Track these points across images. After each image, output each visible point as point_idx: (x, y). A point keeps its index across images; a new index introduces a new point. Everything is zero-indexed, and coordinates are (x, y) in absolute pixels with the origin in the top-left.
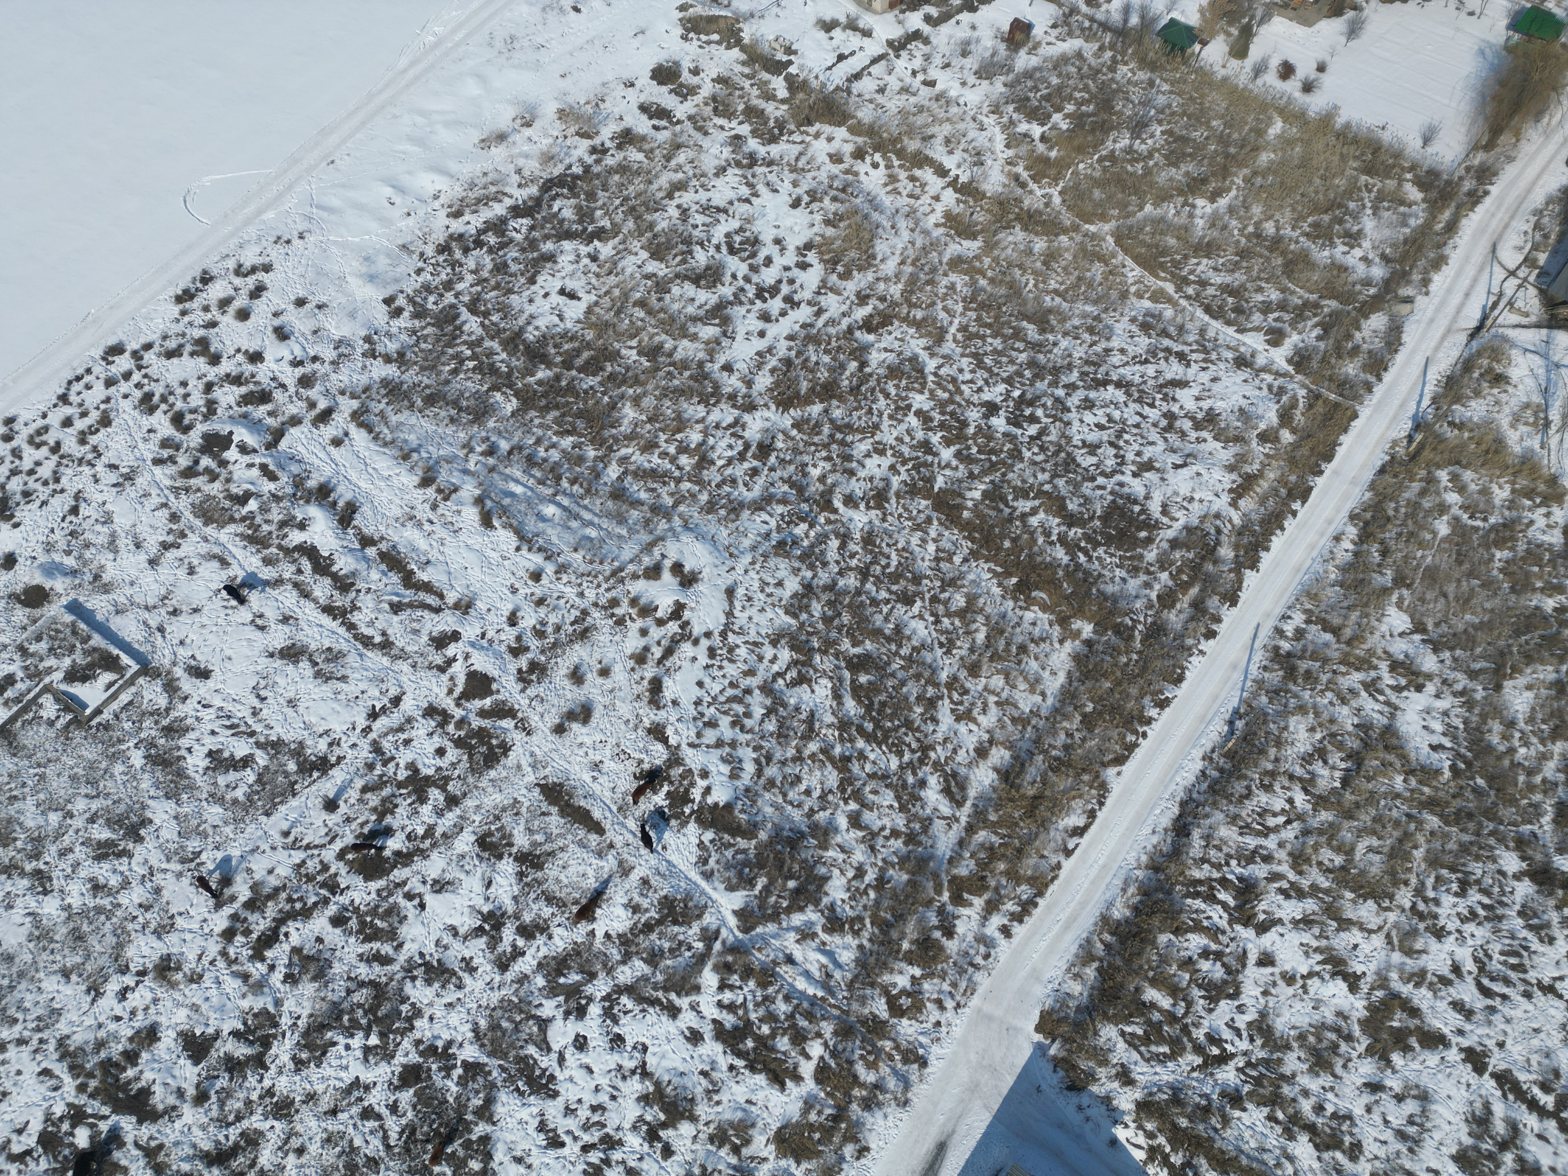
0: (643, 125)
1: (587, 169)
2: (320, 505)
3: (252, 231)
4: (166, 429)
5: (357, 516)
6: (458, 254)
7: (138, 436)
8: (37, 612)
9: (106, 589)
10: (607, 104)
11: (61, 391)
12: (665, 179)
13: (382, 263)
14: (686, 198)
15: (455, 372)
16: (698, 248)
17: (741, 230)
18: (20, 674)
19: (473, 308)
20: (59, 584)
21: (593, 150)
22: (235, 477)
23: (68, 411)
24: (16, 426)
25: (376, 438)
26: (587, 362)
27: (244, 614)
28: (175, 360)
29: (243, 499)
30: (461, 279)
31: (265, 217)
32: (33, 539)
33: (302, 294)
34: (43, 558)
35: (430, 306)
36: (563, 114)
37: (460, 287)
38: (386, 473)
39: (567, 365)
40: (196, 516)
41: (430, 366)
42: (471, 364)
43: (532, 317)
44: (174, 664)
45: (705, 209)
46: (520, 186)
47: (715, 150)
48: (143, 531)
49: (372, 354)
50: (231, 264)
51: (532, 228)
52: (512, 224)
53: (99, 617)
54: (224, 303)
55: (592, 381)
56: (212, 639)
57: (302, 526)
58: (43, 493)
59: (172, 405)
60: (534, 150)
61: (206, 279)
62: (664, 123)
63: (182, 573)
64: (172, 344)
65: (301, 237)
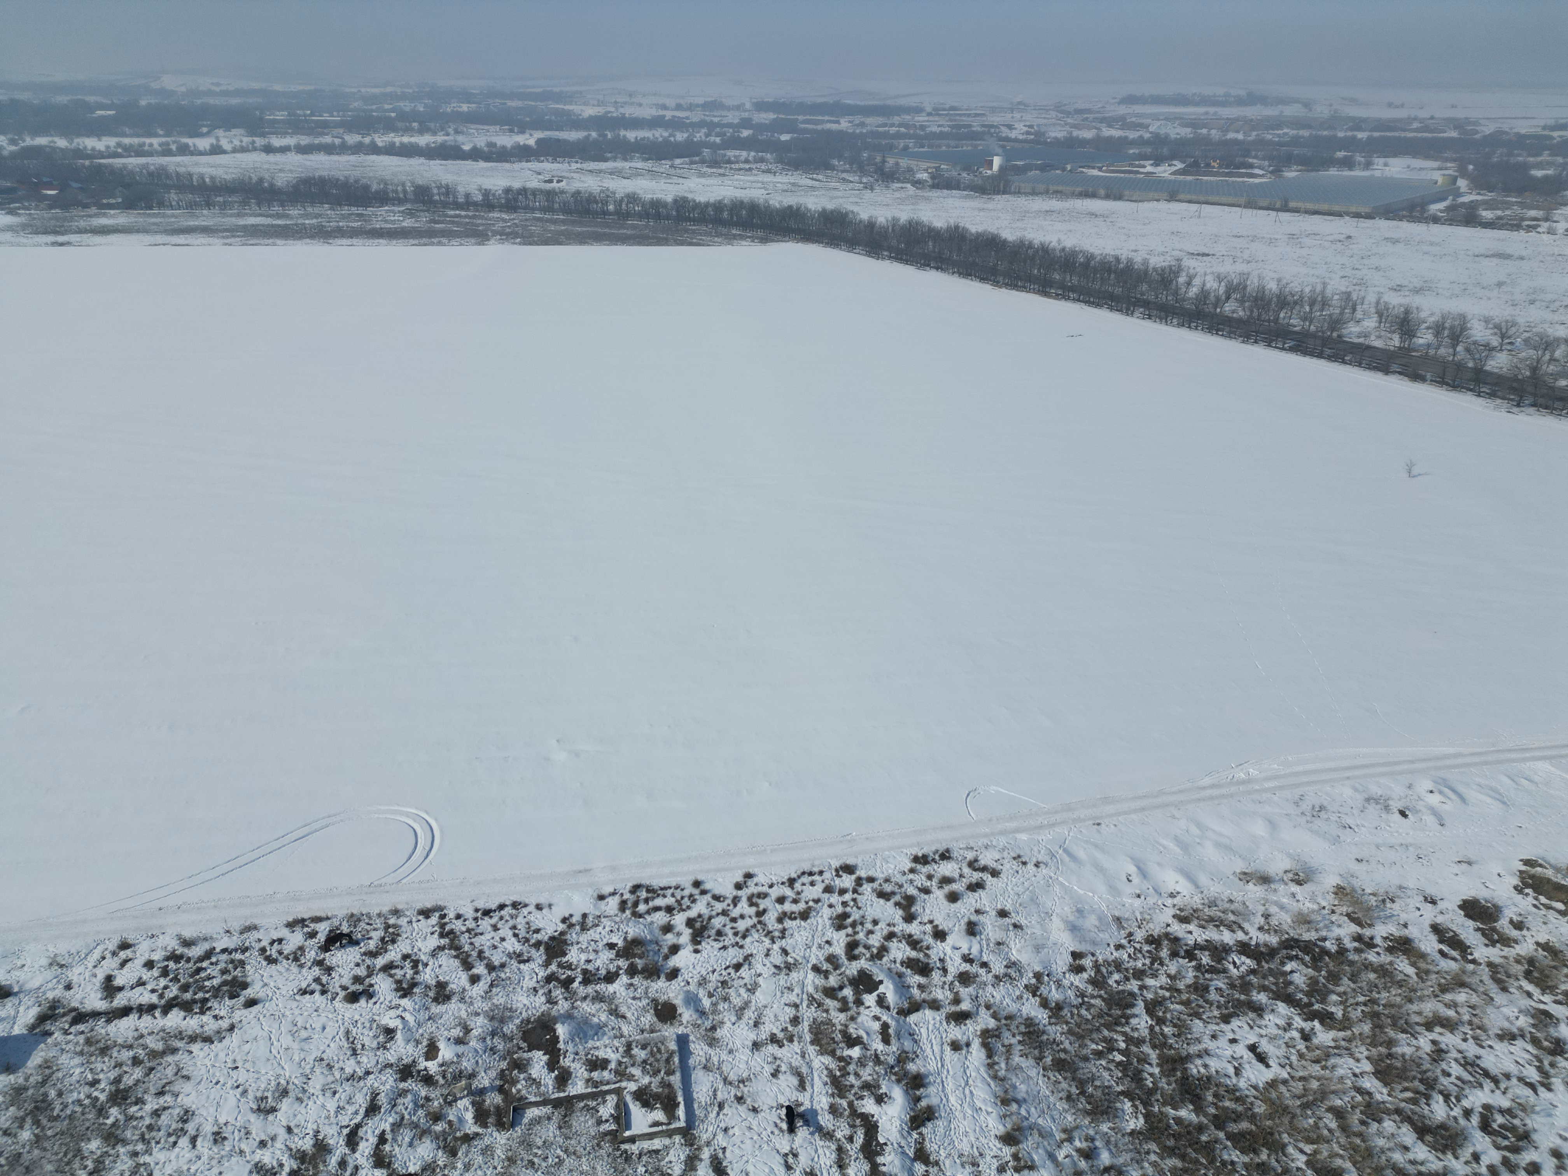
0: (1429, 944)
1: (1342, 951)
2: (906, 1092)
3: (1002, 841)
4: (839, 949)
5: (929, 1125)
6: (1164, 953)
7: (818, 940)
8: (659, 1025)
9: (712, 1042)
10: (1396, 906)
11: (794, 875)
12: (1429, 1007)
13: (1091, 921)
14: (1449, 1040)
15: (1099, 1054)
16: (1441, 1098)
17: (1508, 1112)
18: (613, 1065)
19: (1151, 1008)
20: (687, 1015)
21: (1358, 938)
22: (859, 1020)
23: (788, 892)
24: (750, 883)
25: (990, 1066)
26: (1242, 1134)
27: (784, 1143)
28: (882, 901)
29: (852, 1042)
30: (1155, 976)
31: (1019, 836)
32: (698, 968)
33: (1008, 907)
34: (692, 988)
35: (1111, 982)
36: (1339, 891)
37: (1150, 982)
38: (979, 1104)
39: (1219, 1122)
40: (810, 1031)
41: (1079, 1034)
42: (1119, 1058)
43: (1207, 1052)
44: (708, 1144)
45: (1469, 1064)
46: (1261, 929)
47: (1510, 1011)
48: (769, 1015)
49: (1033, 990)
50: (970, 856)
51: (1253, 972)
52: (1234, 957)
53: (691, 1062)
54: (946, 881)
55: (1235, 1155)
56: (748, 1146)
57: (880, 1100)
58: (730, 939)
59: (856, 933)
60: (1295, 906)
61: (945, 856)
62: (1454, 954)
63: (768, 1069)
64: (888, 888)
65: (1037, 865)
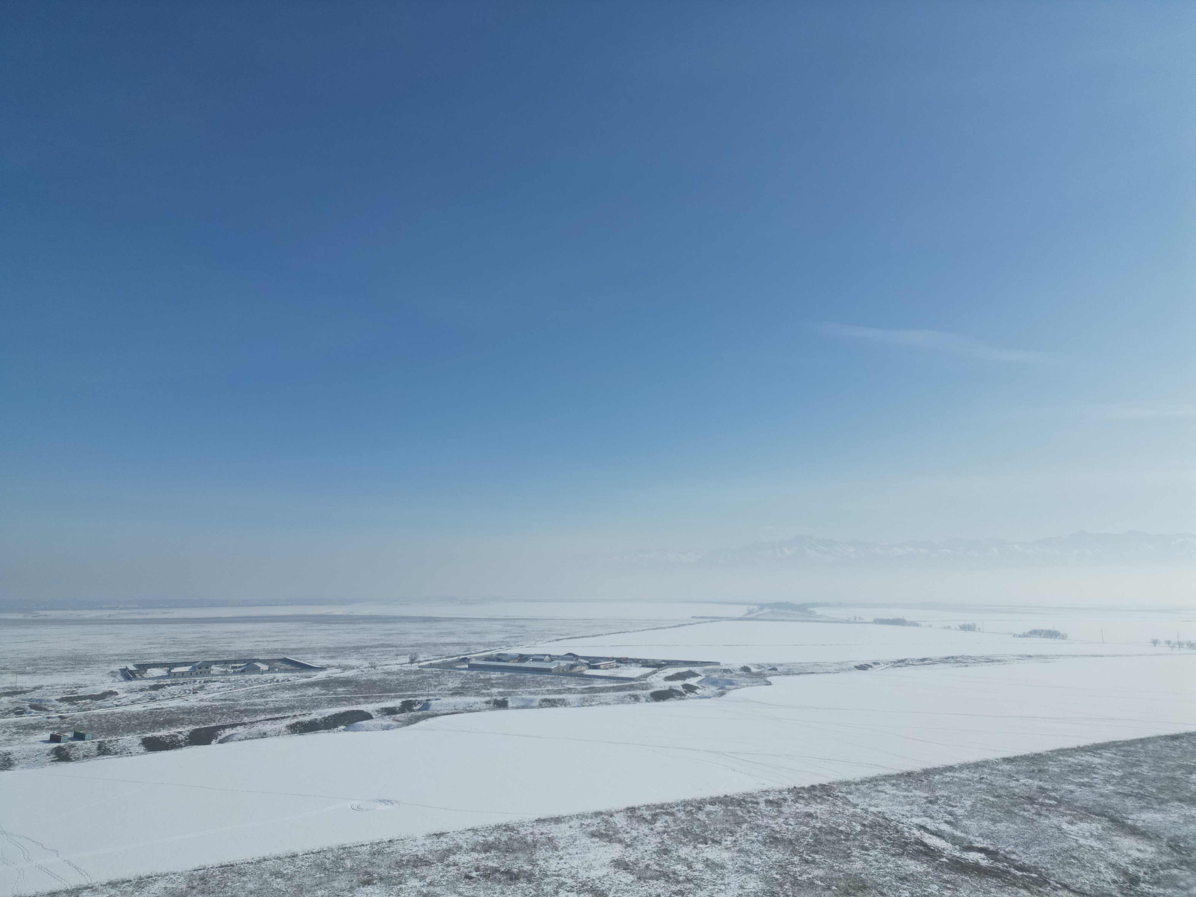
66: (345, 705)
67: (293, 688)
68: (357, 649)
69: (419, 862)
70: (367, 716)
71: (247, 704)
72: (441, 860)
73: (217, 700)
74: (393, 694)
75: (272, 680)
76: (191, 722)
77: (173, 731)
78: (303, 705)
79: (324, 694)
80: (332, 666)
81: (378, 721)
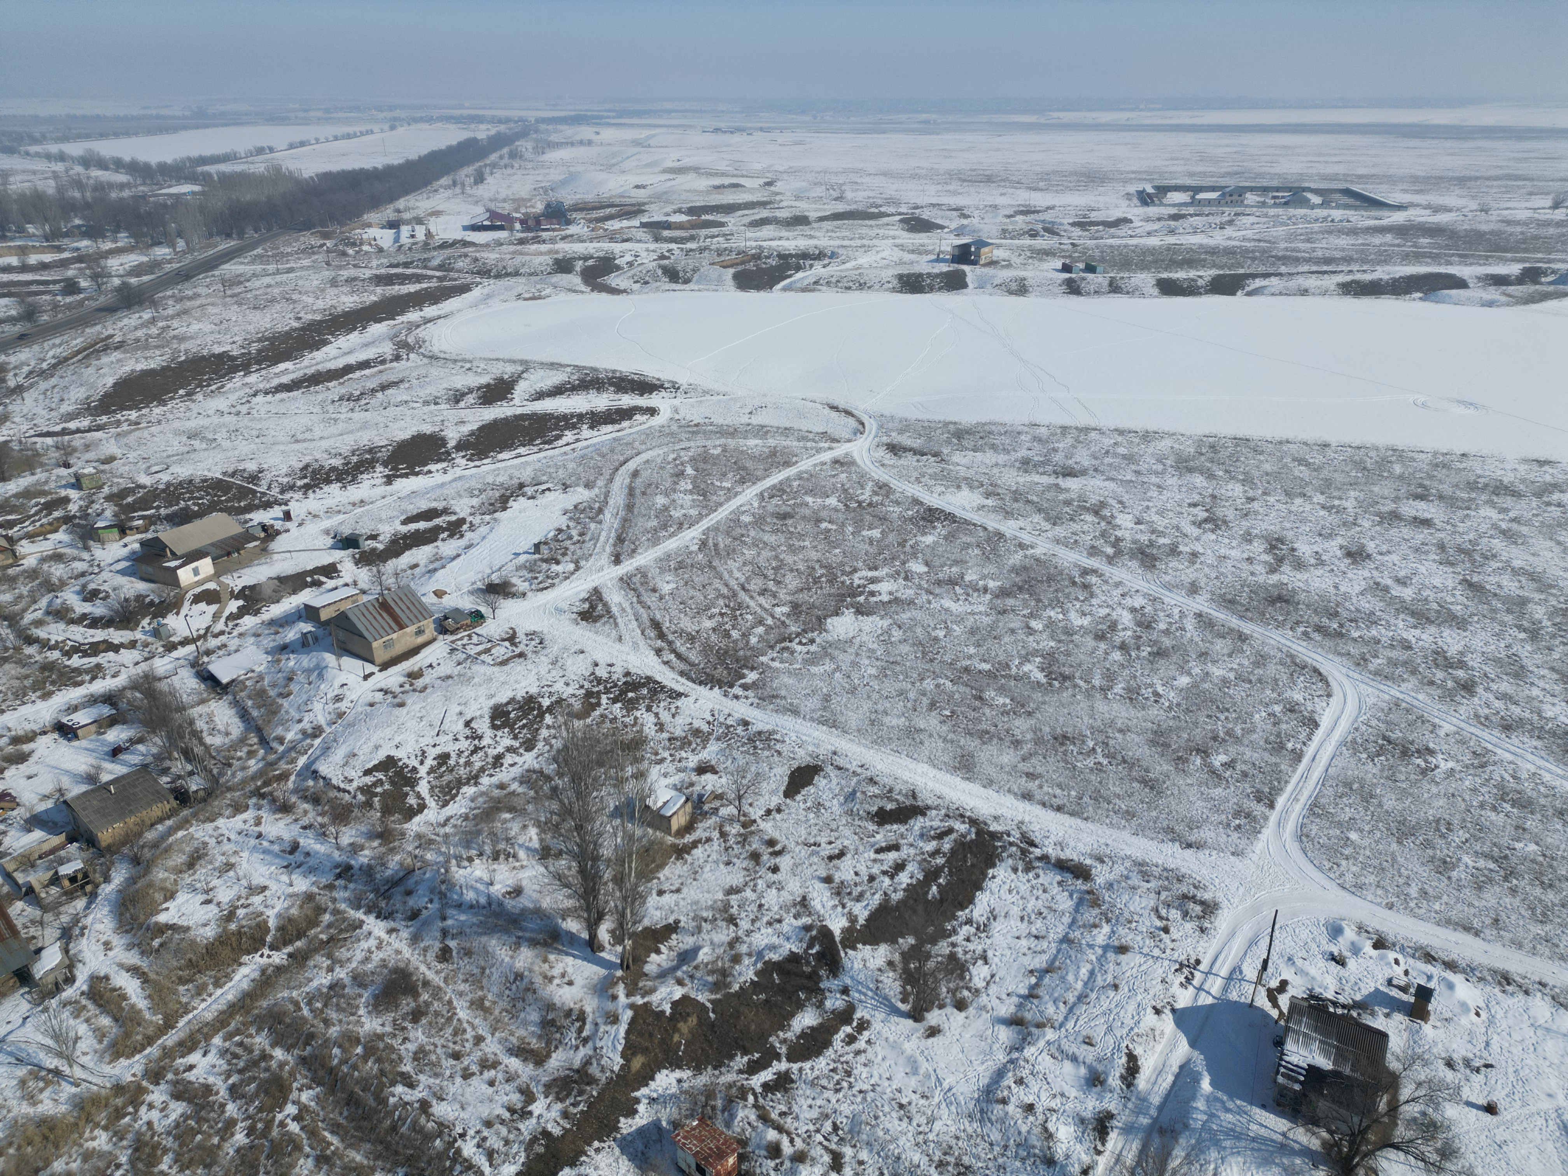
66: (1428, 264)
67: (1354, 232)
68: (1462, 181)
69: (1500, 489)
70: (1461, 284)
71: (1286, 249)
72: (1539, 495)
73: (1250, 240)
74: (1509, 255)
75: (1325, 219)
76: (1214, 266)
77: (1192, 274)
78: (1364, 258)
79: (1398, 246)
80: (1418, 205)
81: (1475, 292)
